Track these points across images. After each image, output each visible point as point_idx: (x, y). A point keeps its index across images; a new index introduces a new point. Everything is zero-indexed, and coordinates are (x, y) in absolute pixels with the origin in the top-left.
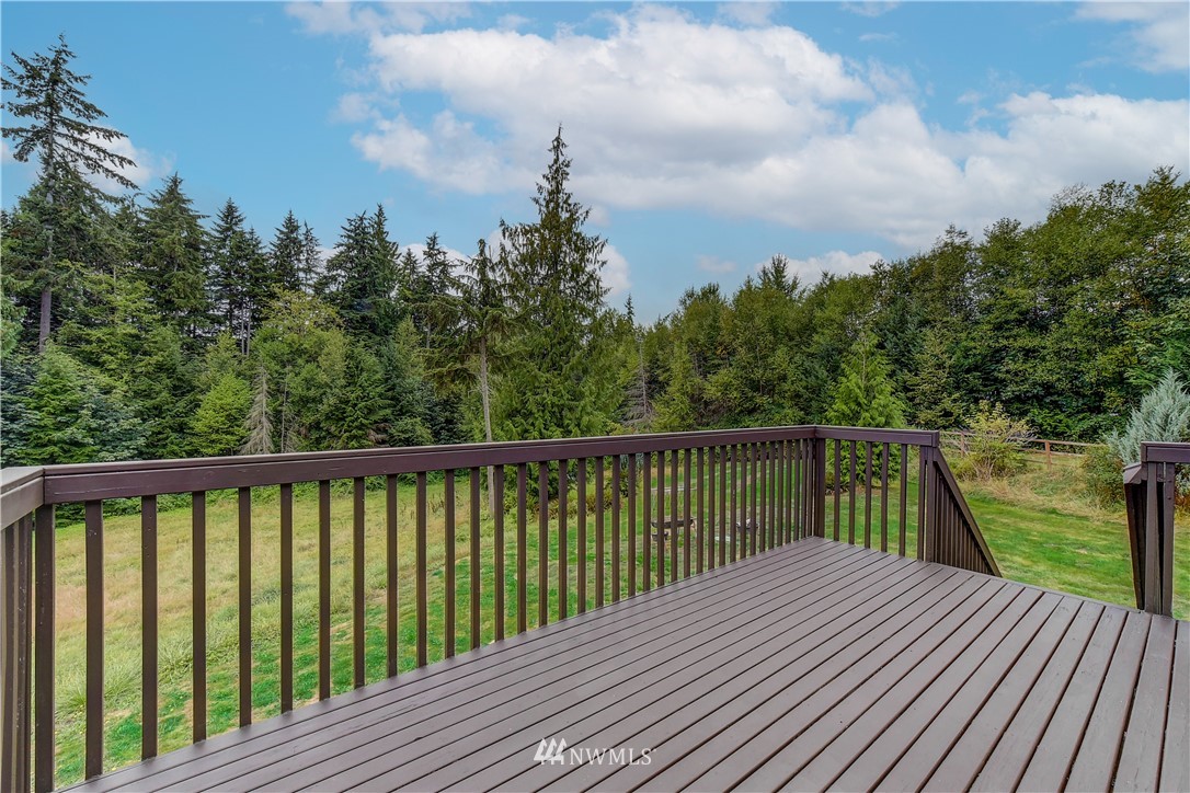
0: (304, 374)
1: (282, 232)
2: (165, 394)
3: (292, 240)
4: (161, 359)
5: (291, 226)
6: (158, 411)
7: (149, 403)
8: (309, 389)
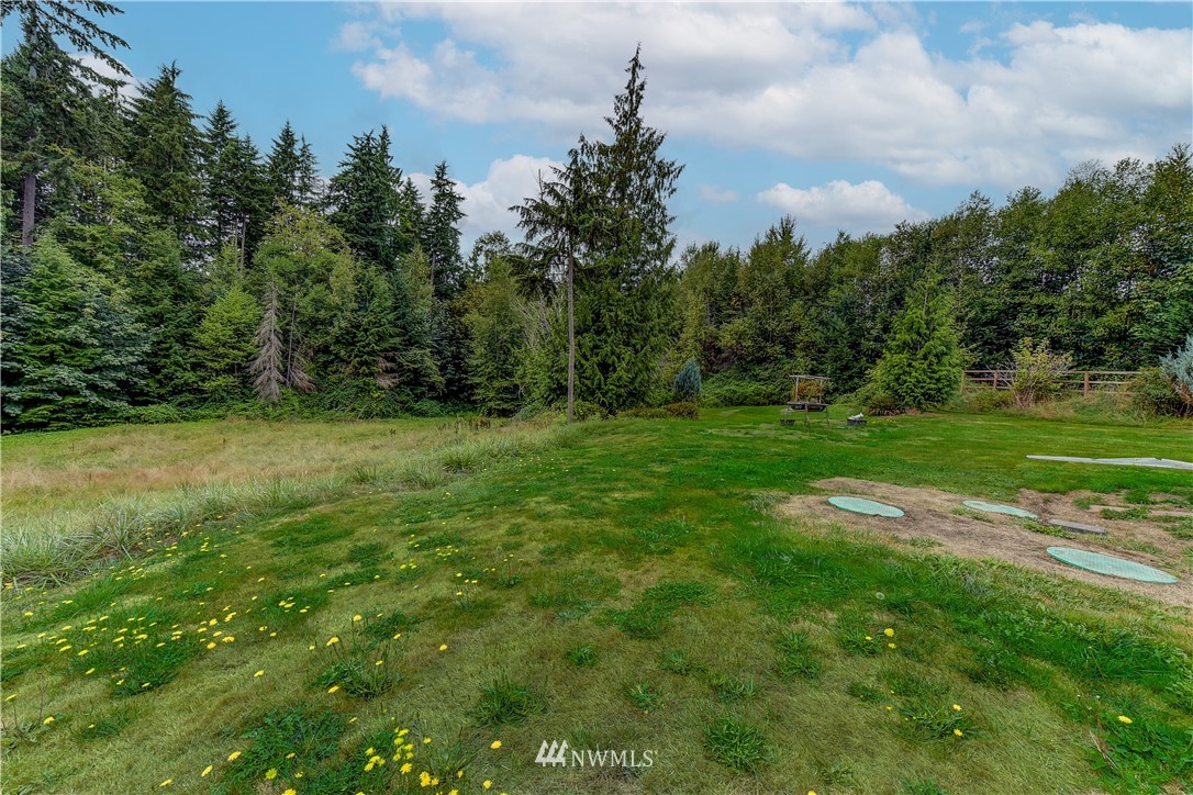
0: (312, 294)
1: (278, 145)
2: (167, 301)
3: (289, 155)
4: (162, 265)
5: (288, 137)
6: (158, 319)
7: (149, 310)
8: (317, 311)
